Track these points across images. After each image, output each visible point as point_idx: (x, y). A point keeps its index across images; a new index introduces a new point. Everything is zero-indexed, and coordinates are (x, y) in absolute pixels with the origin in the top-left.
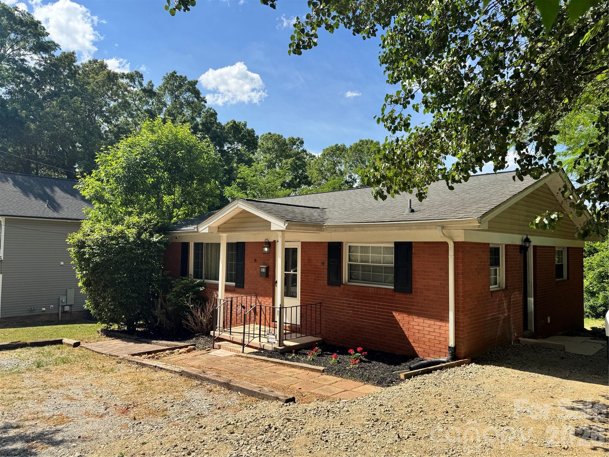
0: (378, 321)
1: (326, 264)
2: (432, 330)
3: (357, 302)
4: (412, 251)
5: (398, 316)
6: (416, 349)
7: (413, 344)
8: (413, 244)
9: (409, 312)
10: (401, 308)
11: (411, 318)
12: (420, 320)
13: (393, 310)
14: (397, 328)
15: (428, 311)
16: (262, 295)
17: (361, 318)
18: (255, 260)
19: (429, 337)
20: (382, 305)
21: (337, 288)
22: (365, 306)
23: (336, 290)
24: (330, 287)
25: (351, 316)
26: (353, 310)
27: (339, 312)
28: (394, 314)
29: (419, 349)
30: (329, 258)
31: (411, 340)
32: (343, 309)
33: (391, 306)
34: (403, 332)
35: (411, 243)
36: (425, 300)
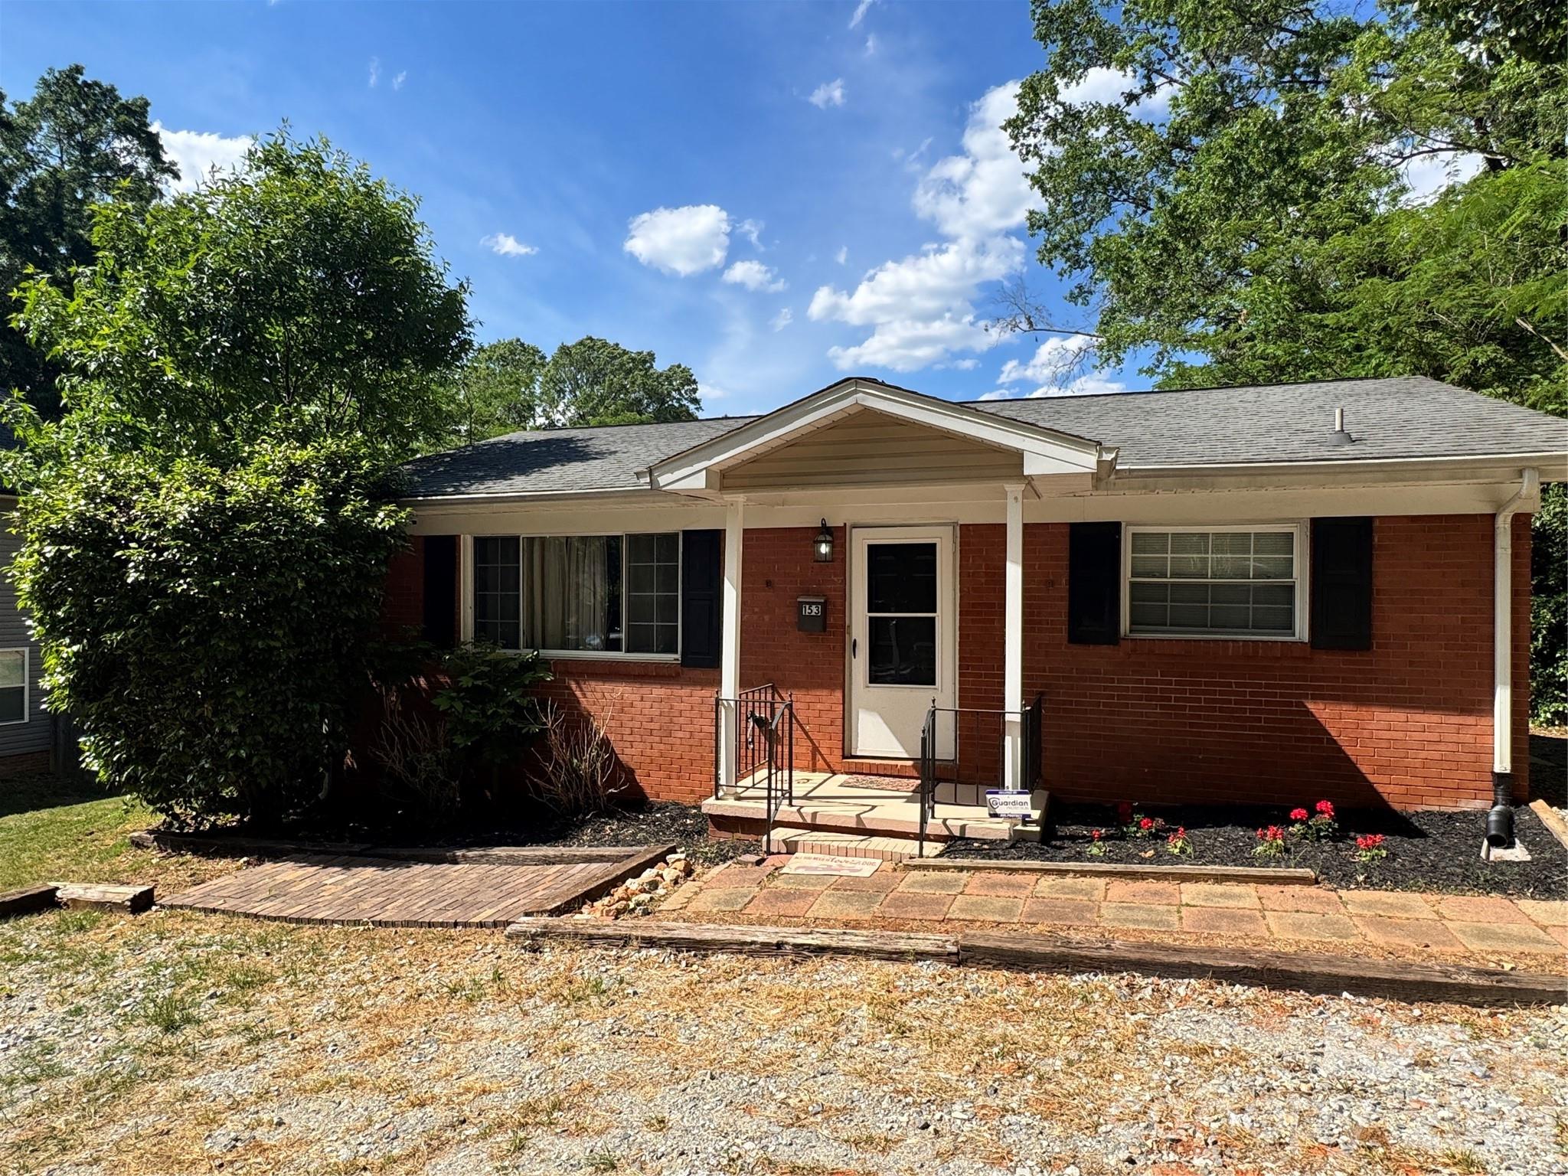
0: (1252, 728)
1: (1064, 583)
2: (1435, 737)
3: (1177, 683)
4: (1371, 539)
5: (1322, 712)
6: (1380, 789)
7: (1371, 778)
8: (1377, 523)
9: (1362, 699)
10: (1333, 688)
11: (1364, 712)
12: (1397, 716)
13: (1306, 696)
14: (1321, 741)
15: (1420, 691)
16: (796, 685)
17: (1192, 725)
18: (768, 583)
19: (1423, 754)
20: (1267, 686)
21: (1105, 649)
22: (1204, 692)
23: (1098, 656)
24: (1078, 649)
25: (1154, 724)
26: (1162, 707)
27: (1112, 713)
28: (1311, 706)
29: (1390, 789)
30: (1073, 568)
31: (1364, 769)
32: (1127, 706)
33: (1298, 687)
34: (1340, 750)
35: (1369, 520)
36: (1411, 663)
